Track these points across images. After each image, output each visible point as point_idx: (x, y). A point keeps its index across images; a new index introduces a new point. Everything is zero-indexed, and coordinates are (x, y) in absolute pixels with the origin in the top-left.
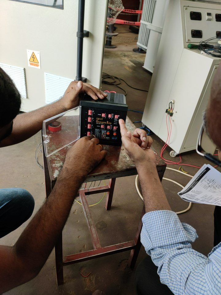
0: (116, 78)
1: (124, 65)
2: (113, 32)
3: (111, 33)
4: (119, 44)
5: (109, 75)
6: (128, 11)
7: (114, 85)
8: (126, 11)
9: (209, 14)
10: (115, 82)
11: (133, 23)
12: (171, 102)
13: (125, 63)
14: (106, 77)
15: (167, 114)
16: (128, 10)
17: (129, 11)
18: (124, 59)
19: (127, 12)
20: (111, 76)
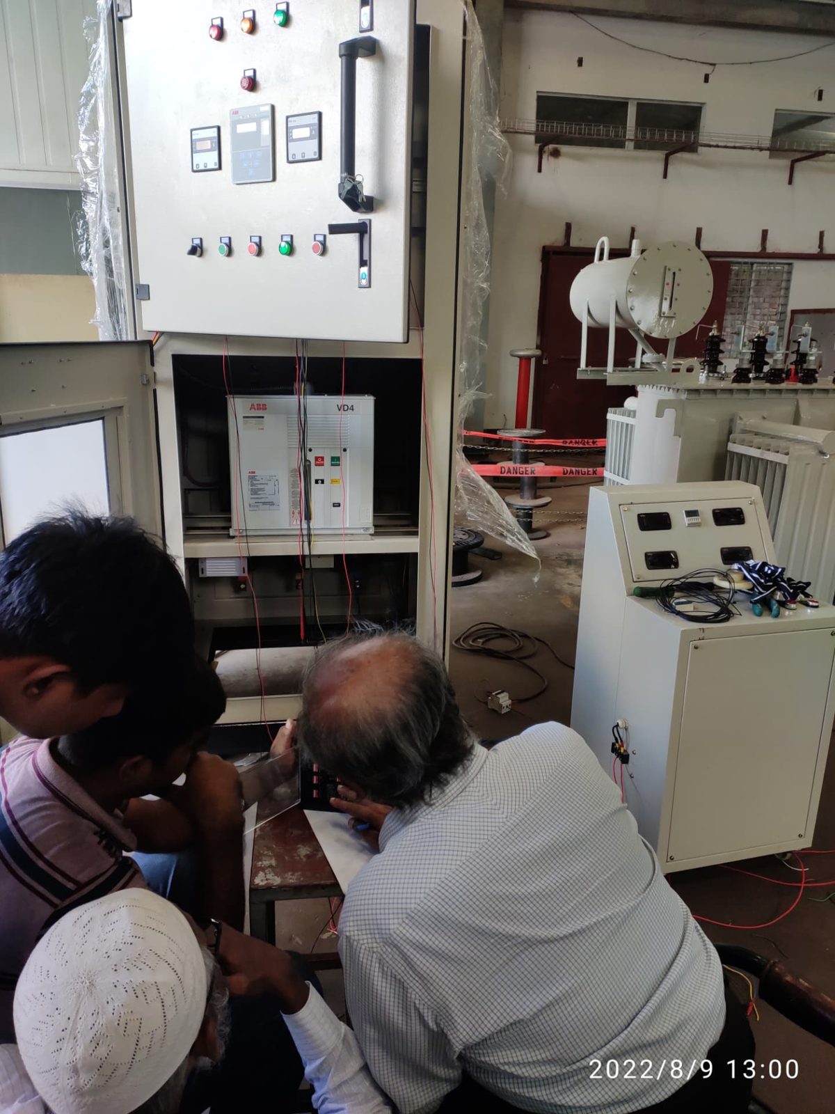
0: (525, 636)
1: (559, 592)
2: (536, 497)
3: (528, 499)
4: (559, 524)
5: (502, 628)
6: (571, 442)
7: (512, 659)
8: (567, 445)
9: (691, 514)
10: (519, 649)
11: (591, 472)
12: (617, 726)
13: (566, 587)
14: (494, 636)
15: (614, 756)
16: (574, 440)
17: (576, 442)
18: (562, 575)
19: (571, 445)
20: (508, 631)
